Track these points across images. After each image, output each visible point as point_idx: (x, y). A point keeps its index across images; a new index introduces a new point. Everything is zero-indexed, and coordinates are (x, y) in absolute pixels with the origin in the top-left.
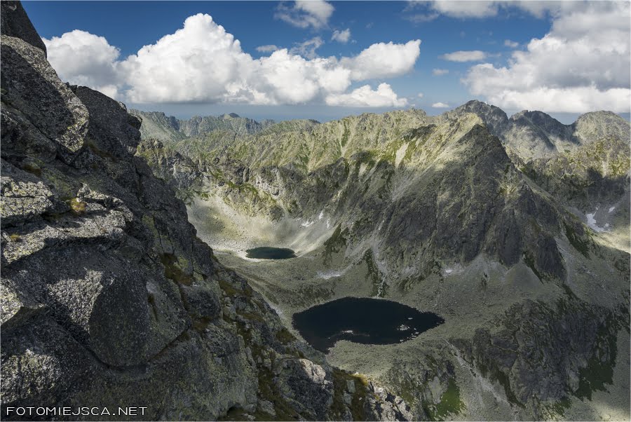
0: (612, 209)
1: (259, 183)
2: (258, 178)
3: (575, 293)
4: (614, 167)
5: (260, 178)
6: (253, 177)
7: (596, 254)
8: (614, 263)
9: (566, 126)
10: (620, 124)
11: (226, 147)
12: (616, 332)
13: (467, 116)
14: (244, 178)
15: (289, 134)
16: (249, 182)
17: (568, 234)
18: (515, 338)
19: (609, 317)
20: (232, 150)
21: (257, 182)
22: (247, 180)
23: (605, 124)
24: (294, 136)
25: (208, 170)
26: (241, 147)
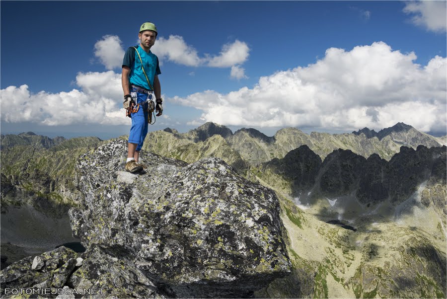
0: (309, 193)
1: (63, 191)
2: (63, 187)
3: (298, 254)
4: (307, 166)
5: (64, 187)
6: (58, 187)
7: (306, 225)
8: (317, 230)
9: (270, 137)
10: (301, 136)
11: (29, 160)
12: (326, 277)
13: (215, 137)
14: (51, 188)
15: (79, 149)
16: (55, 191)
17: (288, 214)
18: (267, 293)
19: (320, 268)
20: (34, 163)
21: (62, 190)
22: (53, 190)
23: (293, 136)
24: (83, 151)
25: (20, 183)
26: (41, 161)
